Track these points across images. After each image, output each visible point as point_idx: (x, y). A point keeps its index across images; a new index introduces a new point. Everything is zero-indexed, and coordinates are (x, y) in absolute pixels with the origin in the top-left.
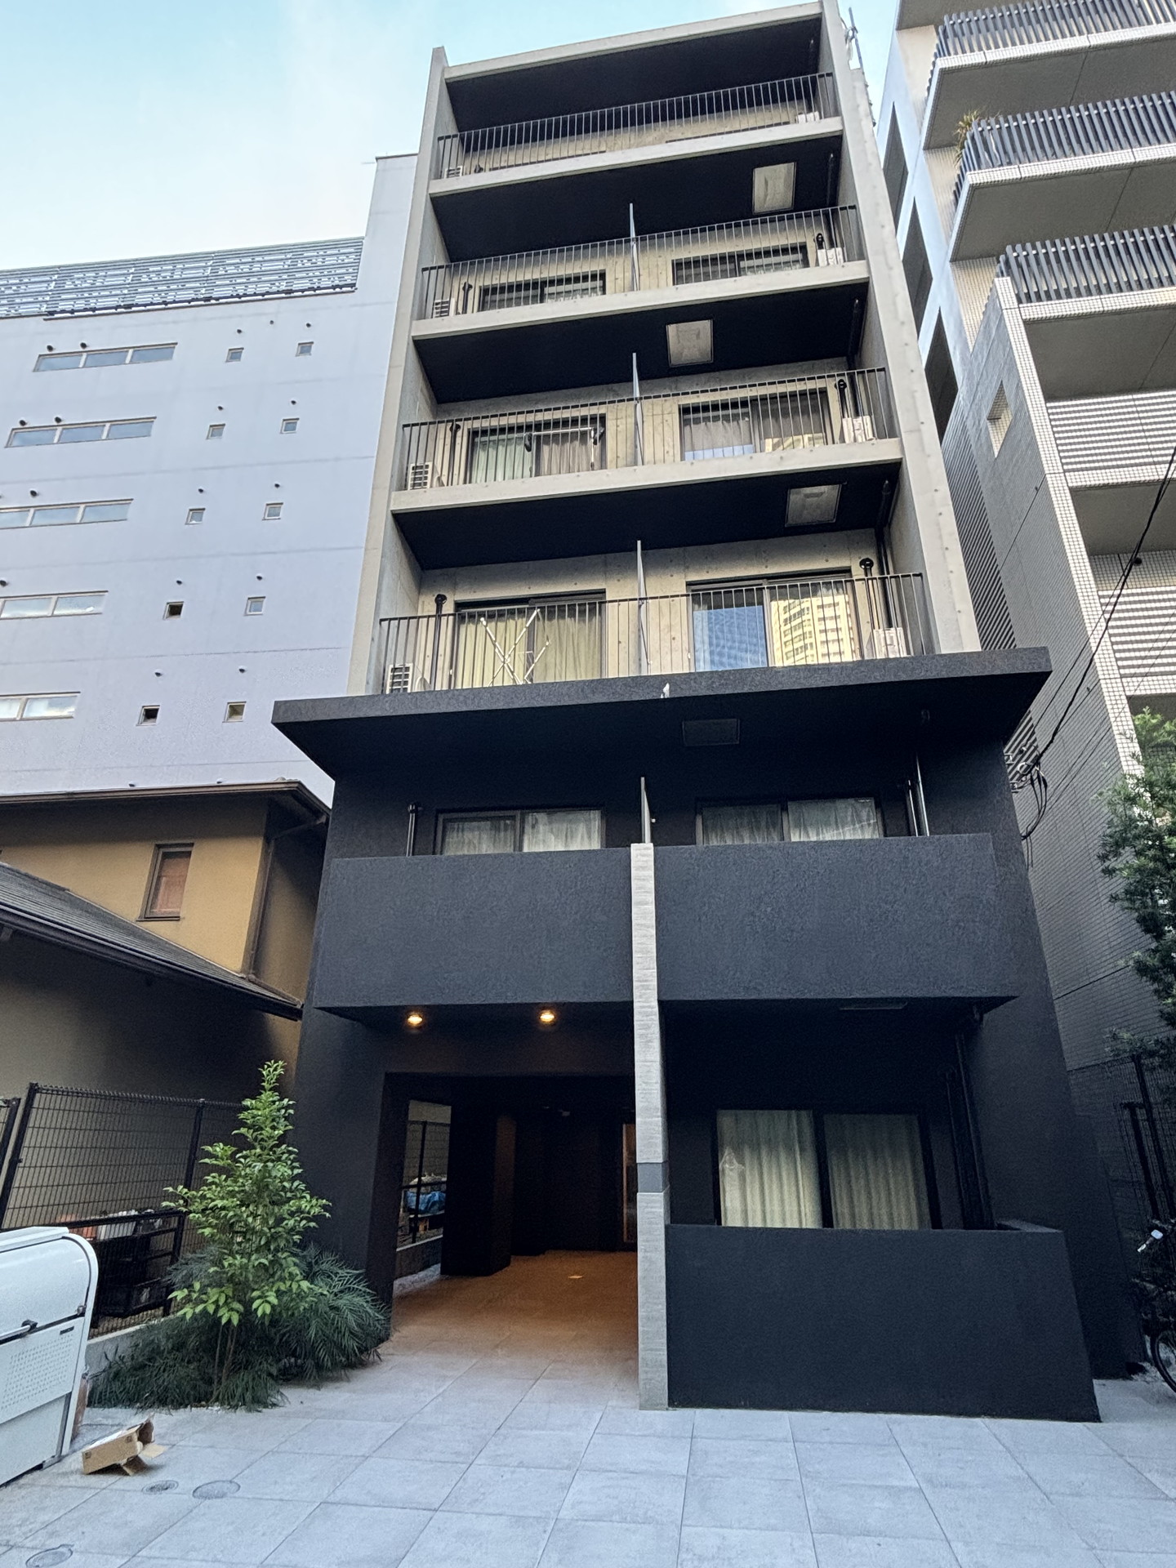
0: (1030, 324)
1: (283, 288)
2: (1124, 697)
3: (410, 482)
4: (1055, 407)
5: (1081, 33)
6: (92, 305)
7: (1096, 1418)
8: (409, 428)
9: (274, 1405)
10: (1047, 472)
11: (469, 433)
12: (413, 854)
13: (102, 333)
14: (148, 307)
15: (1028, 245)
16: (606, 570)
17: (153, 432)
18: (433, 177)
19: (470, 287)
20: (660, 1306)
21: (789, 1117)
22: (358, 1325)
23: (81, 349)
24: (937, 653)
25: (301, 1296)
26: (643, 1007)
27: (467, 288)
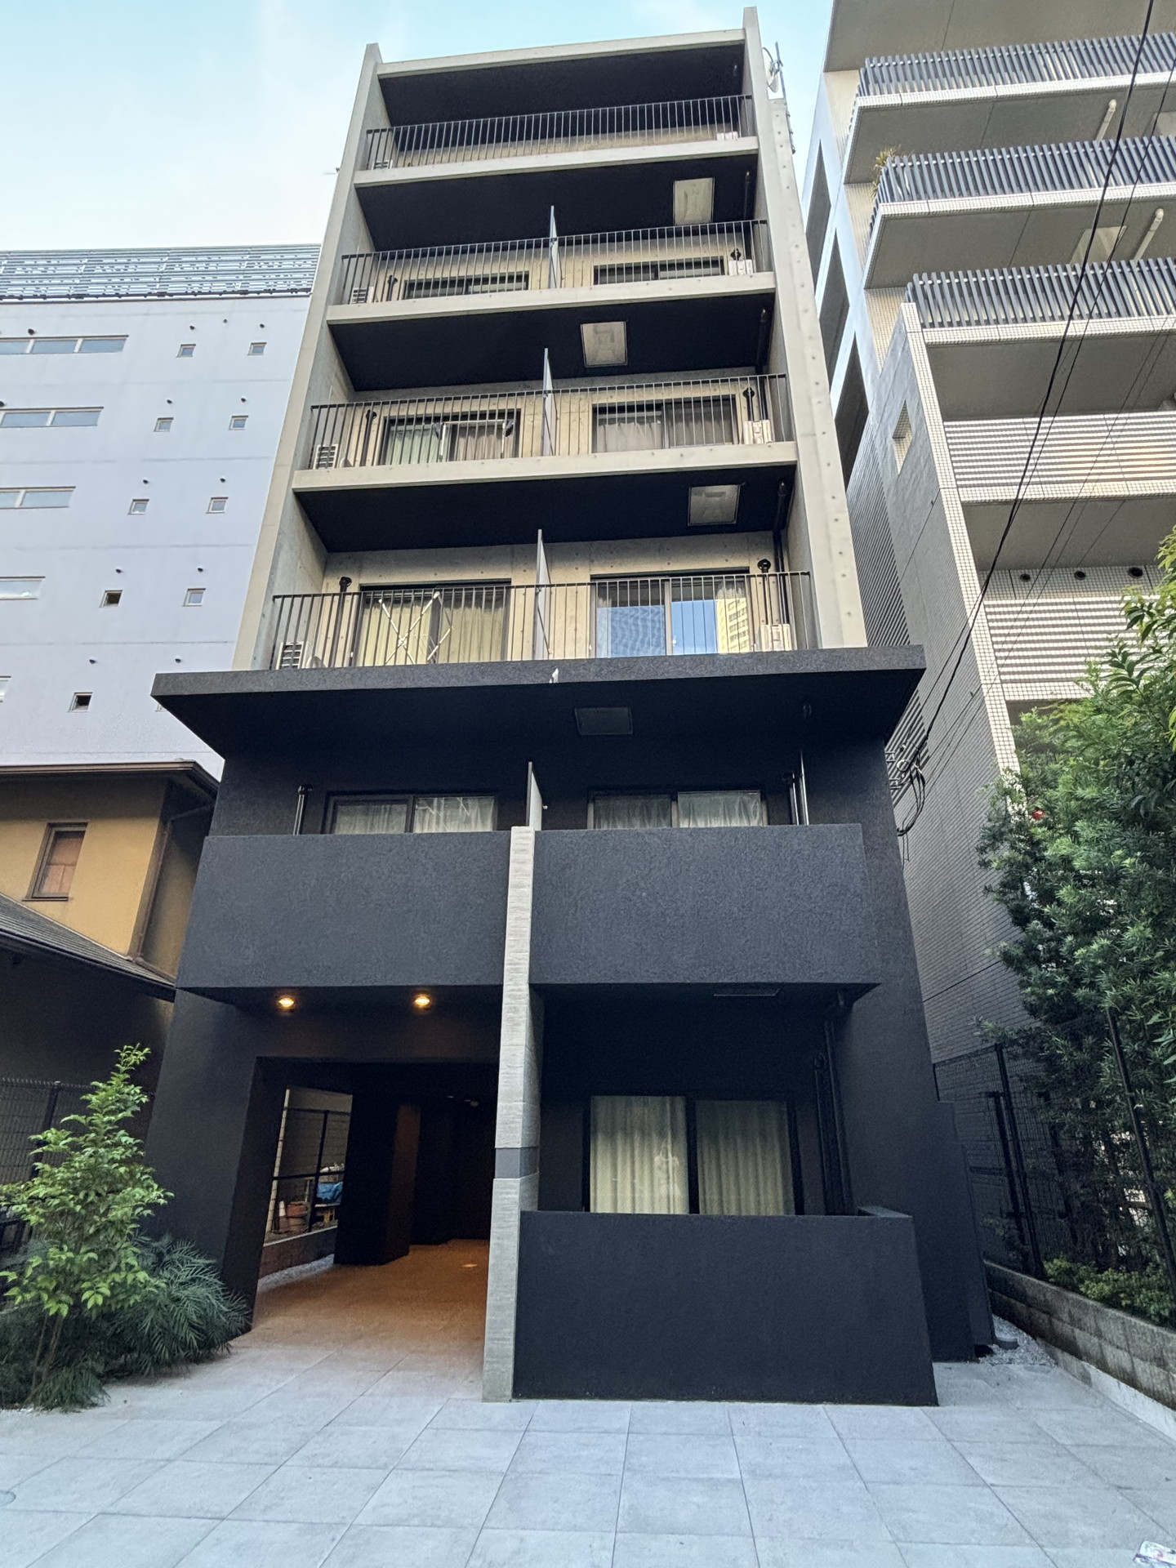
0: (932, 349)
1: (238, 288)
2: (1003, 702)
3: (315, 463)
4: (952, 426)
5: (989, 84)
6: (43, 293)
7: (934, 1402)
8: (317, 410)
9: (94, 1405)
10: (941, 487)
11: (385, 421)
12: (301, 833)
13: (50, 321)
14: (100, 298)
15: (934, 275)
16: (513, 561)
17: (99, 422)
18: (359, 167)
19: (396, 280)
20: (510, 1296)
21: (664, 1105)
22: (199, 1317)
23: (29, 336)
24: (820, 648)
25: (134, 1287)
26: (513, 990)
27: (392, 282)
